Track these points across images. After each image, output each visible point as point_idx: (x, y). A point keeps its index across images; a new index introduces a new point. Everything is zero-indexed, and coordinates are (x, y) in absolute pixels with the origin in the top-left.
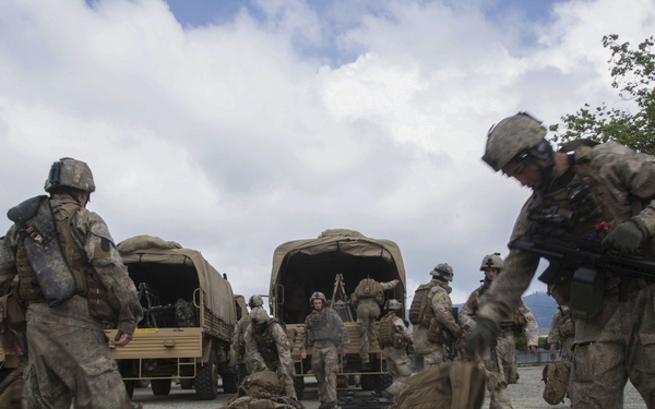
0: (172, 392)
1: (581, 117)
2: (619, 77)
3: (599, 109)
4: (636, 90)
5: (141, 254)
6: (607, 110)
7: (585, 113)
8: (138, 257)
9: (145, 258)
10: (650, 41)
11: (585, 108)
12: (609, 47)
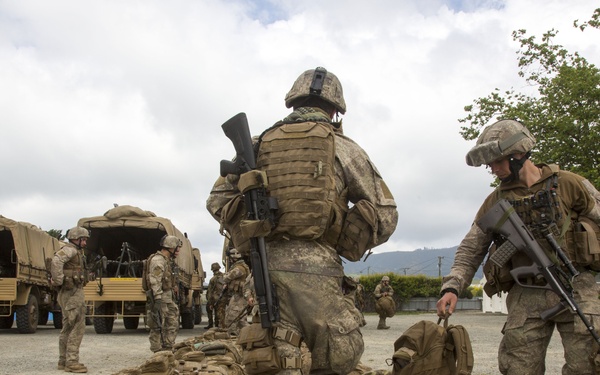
0: (139, 327)
1: (492, 100)
2: (524, 68)
3: (508, 93)
4: (540, 78)
5: (125, 220)
6: (514, 94)
7: (495, 96)
8: (122, 222)
9: (128, 224)
10: (552, 33)
11: (495, 92)
12: (518, 40)
